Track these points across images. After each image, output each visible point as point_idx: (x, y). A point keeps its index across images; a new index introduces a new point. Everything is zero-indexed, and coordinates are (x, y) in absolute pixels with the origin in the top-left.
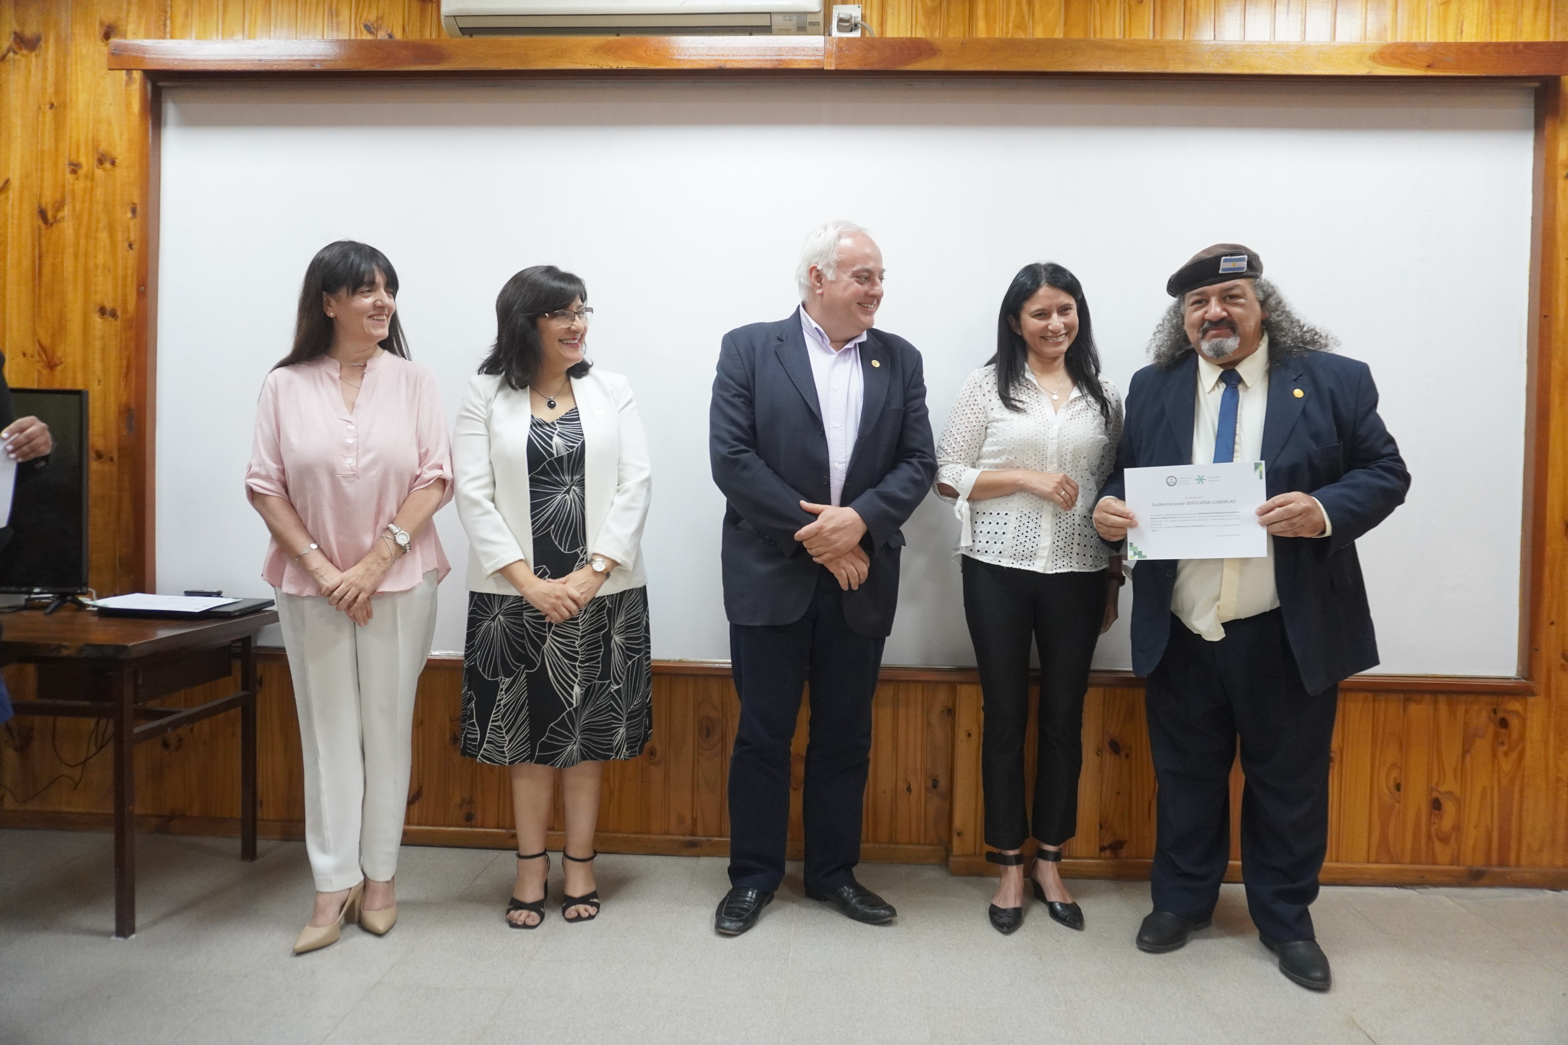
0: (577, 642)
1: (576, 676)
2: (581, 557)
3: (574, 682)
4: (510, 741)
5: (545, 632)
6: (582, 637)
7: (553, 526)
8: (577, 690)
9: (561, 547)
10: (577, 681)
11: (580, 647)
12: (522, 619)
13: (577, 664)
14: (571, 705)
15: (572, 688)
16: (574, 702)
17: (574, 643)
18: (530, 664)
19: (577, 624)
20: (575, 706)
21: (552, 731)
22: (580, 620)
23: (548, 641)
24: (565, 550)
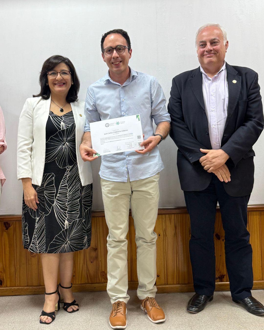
0: (66, 203)
1: (66, 217)
2: (67, 170)
3: (65, 219)
4: (39, 244)
5: (54, 199)
6: (69, 201)
7: (57, 158)
8: (66, 222)
9: (59, 166)
10: (66, 219)
11: (68, 205)
12: (44, 194)
13: (67, 212)
14: (64, 228)
15: (64, 221)
16: (65, 227)
17: (65, 203)
18: (46, 212)
19: (67, 196)
20: (65, 229)
21: (56, 238)
22: (67, 195)
23: (55, 202)
24: (61, 167)
